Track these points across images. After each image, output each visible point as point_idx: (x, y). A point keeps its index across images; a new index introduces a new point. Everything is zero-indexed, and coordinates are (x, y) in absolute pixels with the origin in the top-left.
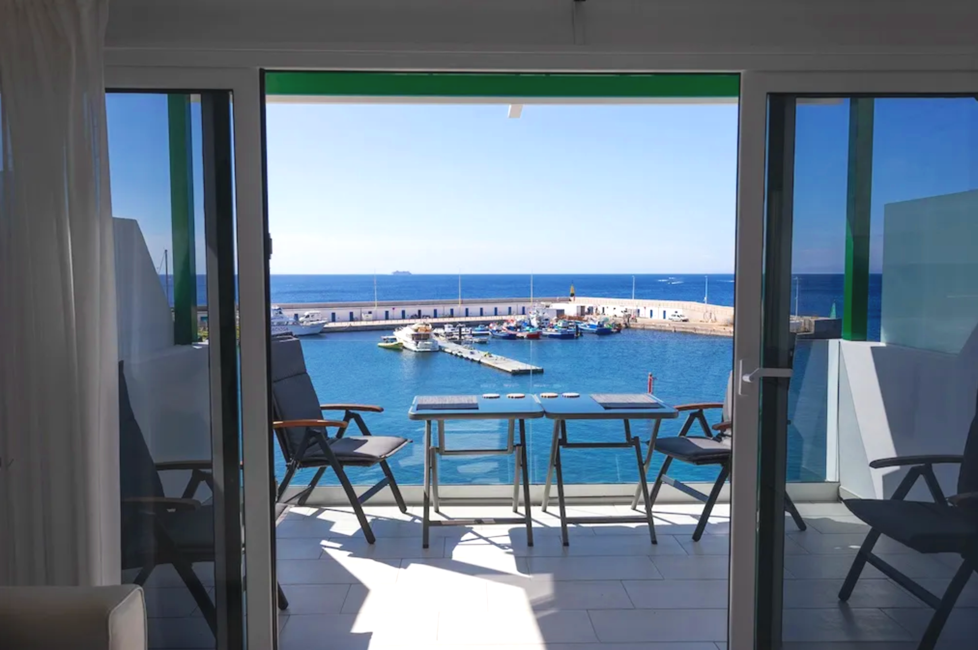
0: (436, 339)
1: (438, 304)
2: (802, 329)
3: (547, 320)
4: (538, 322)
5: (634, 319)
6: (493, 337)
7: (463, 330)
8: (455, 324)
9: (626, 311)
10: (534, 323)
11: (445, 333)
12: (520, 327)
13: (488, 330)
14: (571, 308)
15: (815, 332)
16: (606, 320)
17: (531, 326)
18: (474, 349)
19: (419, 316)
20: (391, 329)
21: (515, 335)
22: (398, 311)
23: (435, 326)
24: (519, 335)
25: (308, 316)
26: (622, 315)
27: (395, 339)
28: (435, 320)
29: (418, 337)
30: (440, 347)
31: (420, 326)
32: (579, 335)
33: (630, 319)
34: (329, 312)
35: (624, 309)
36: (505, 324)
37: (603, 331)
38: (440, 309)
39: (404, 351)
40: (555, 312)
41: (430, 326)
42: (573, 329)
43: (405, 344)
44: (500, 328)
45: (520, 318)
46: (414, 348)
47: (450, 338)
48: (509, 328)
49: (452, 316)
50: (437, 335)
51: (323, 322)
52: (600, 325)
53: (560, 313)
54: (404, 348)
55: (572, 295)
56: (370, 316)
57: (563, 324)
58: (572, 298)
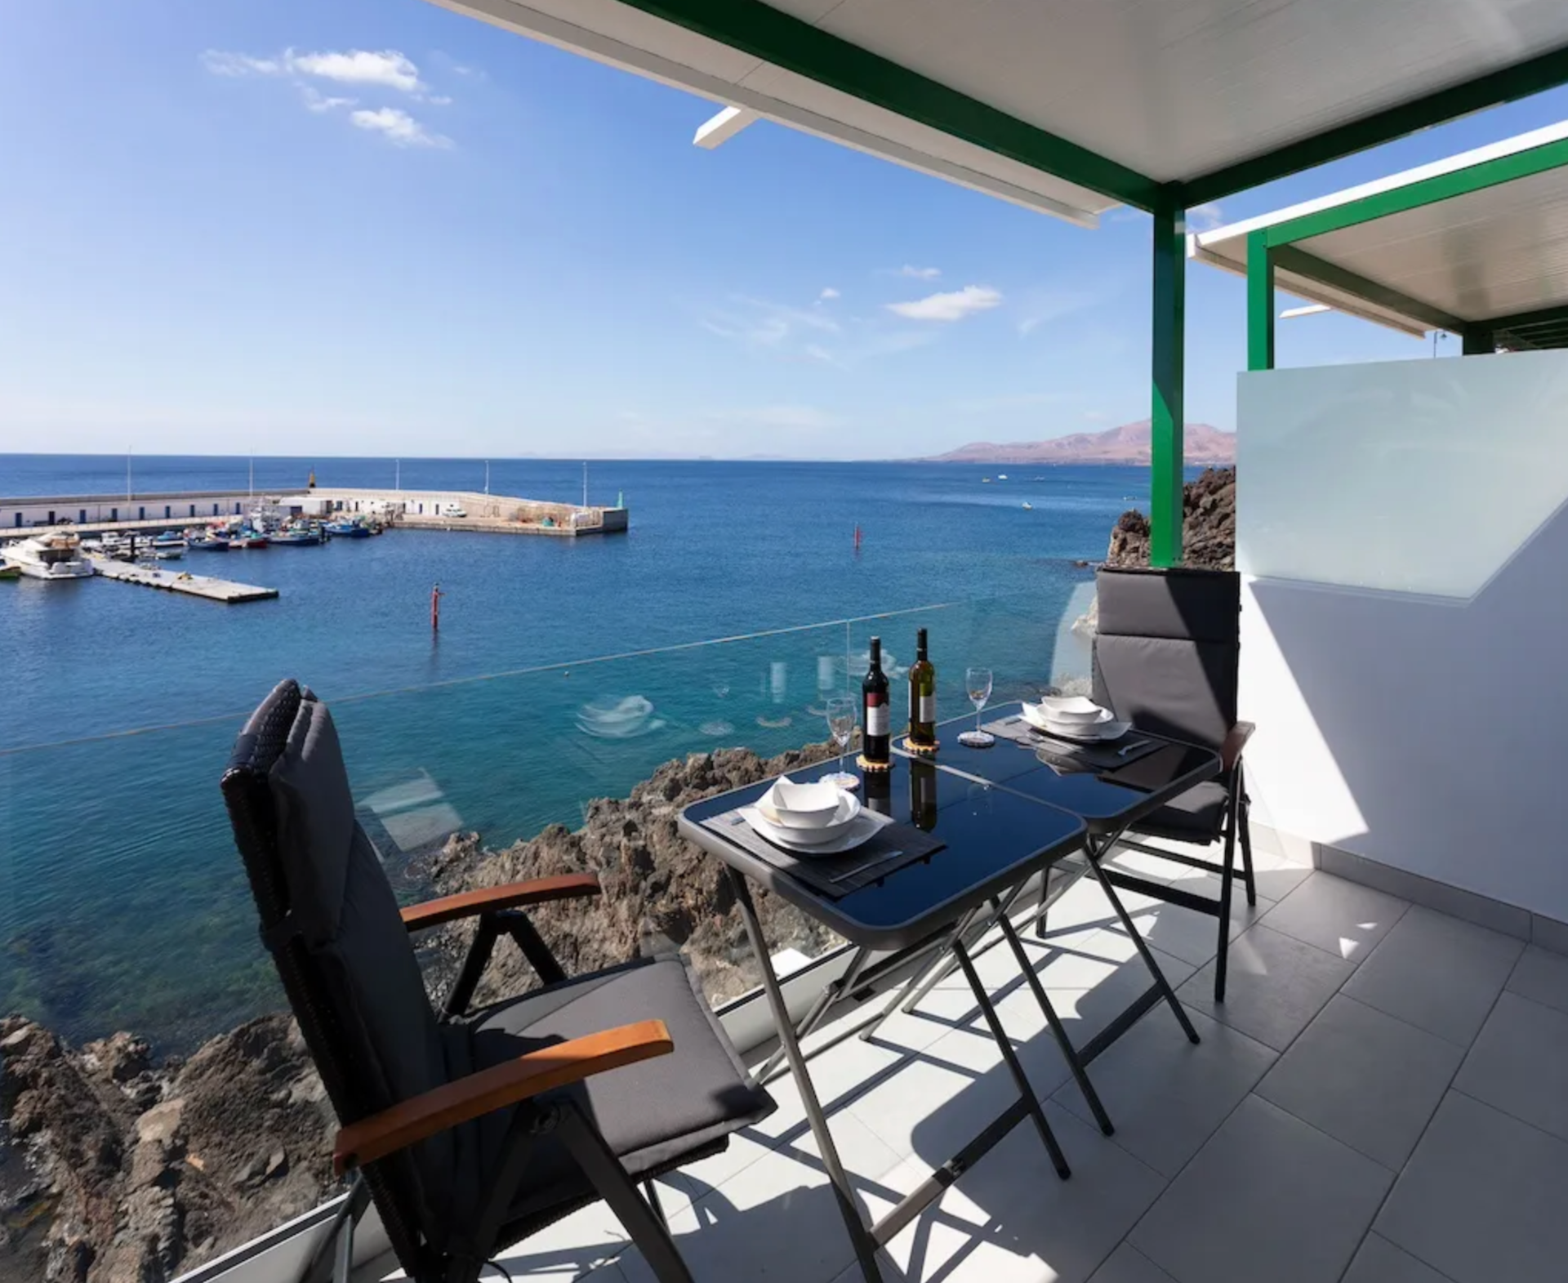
0: (86, 556)
1: (89, 500)
2: (590, 522)
3: (278, 520)
4: (265, 523)
5: (400, 516)
6: (192, 548)
7: (137, 540)
8: (121, 533)
9: (388, 506)
10: (258, 525)
11: (105, 546)
12: (235, 533)
13: (181, 539)
14: (312, 503)
15: (605, 525)
16: (363, 519)
17: (251, 529)
18: (159, 568)
19: (51, 520)
21: (227, 544)
23: (85, 536)
24: (234, 543)
26: (383, 510)
28: (83, 528)
29: (50, 556)
30: (95, 570)
31: (55, 537)
32: (326, 539)
33: (394, 516)
35: (385, 504)
36: (209, 532)
37: (358, 533)
38: (91, 510)
40: (289, 510)
41: (76, 537)
42: (316, 532)
43: (24, 569)
44: (201, 535)
45: (235, 519)
46: (45, 574)
47: (113, 554)
48: (217, 535)
49: (114, 519)
50: (88, 550)
52: (356, 525)
53: (296, 511)
54: (23, 574)
55: (313, 486)
57: (302, 525)
58: (311, 490)
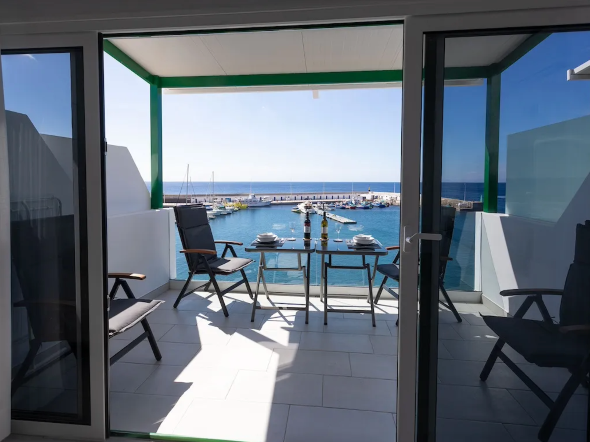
0: (313, 208)
1: (316, 194)
2: (467, 207)
3: (359, 201)
4: (355, 202)
5: (395, 201)
6: (337, 208)
7: (325, 205)
8: (321, 202)
9: (391, 198)
10: (353, 202)
11: (318, 206)
12: (347, 204)
13: (334, 205)
14: (369, 196)
15: (473, 208)
16: (383, 201)
17: (352, 203)
18: (329, 213)
19: (308, 199)
20: (296, 204)
21: (345, 207)
22: (299, 197)
23: (314, 203)
24: (347, 207)
25: (265, 198)
26: (390, 199)
27: (298, 208)
28: (314, 201)
29: (307, 207)
30: (316, 212)
31: (308, 203)
32: (372, 207)
33: (393, 201)
34: (273, 197)
35: (390, 197)
36: (341, 203)
37: (382, 206)
38: (316, 196)
39: (302, 213)
40: (362, 198)
41: (312, 203)
42: (369, 205)
43: (302, 210)
44: (339, 204)
45: (348, 200)
46: (305, 212)
47: (320, 208)
48: (343, 204)
49: (321, 199)
50: (314, 207)
51: (270, 201)
52: (381, 204)
53: (364, 198)
54: (301, 212)
55: (369, 191)
56: (289, 199)
57: (365, 203)
58: (369, 192)
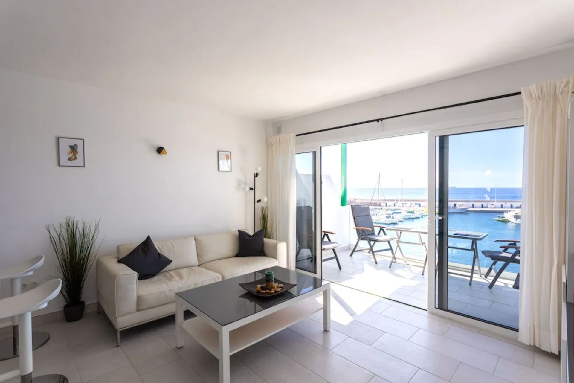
19: (520, 207)
20: (502, 212)
22: (508, 205)
25: (460, 205)
27: (504, 217)
29: (517, 217)
31: (519, 212)
34: (471, 204)
39: (509, 222)
43: (509, 220)
51: (466, 207)
56: (493, 206)
